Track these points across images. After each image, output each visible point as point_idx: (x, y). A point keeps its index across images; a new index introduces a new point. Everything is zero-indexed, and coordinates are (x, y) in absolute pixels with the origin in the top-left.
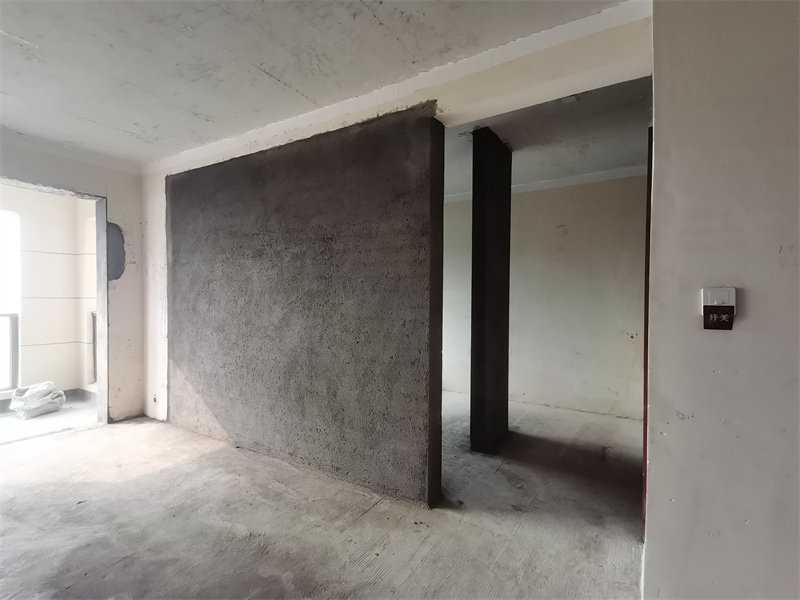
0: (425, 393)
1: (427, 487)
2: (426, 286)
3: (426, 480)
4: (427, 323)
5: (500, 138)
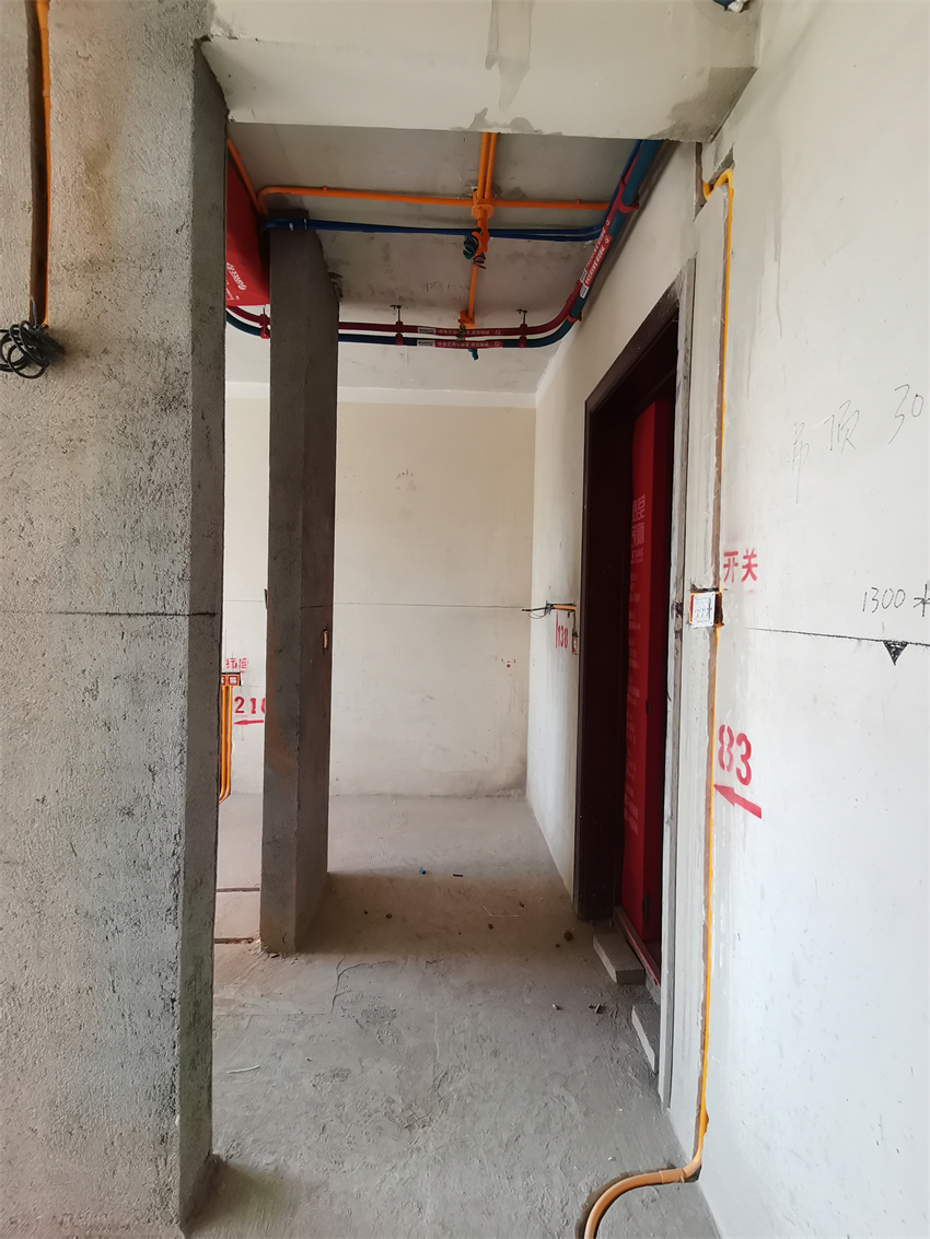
0: (168, 900)
1: (174, 1179)
2: (178, 568)
3: (174, 1157)
4: (184, 683)
5: (325, 256)
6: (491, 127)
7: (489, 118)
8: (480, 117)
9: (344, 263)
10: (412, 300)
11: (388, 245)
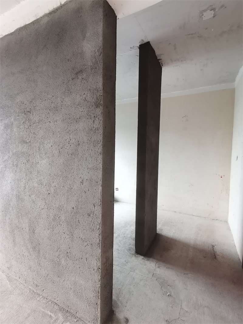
2: (100, 151)
3: (99, 309)
5: (156, 54)
9: (162, 54)
10: (185, 60)
11: (175, 44)
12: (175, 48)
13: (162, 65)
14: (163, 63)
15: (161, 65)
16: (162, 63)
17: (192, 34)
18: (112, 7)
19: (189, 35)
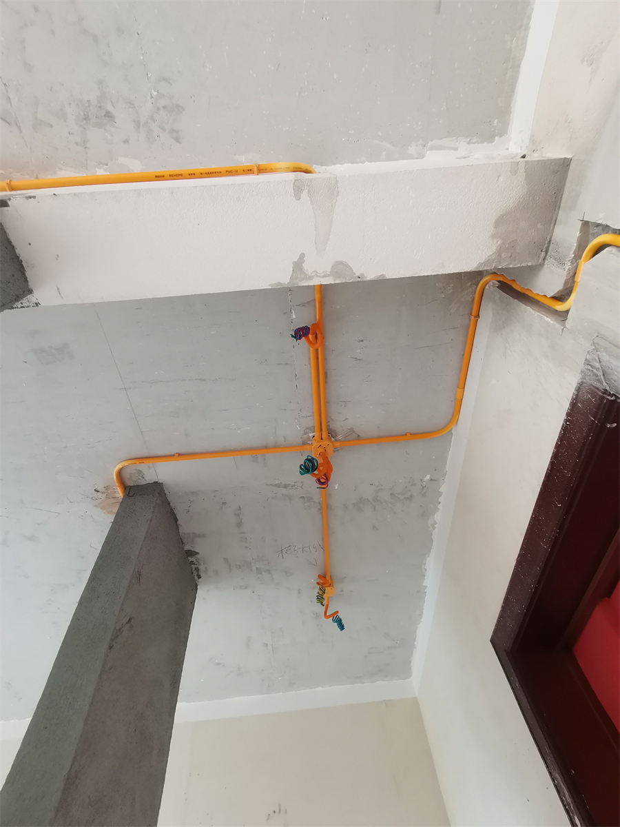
5: (181, 530)
6: (311, 278)
7: (308, 267)
8: (298, 266)
9: (200, 536)
10: (269, 571)
11: (240, 509)
12: (239, 524)
13: (199, 577)
14: (201, 567)
15: (195, 573)
16: (197, 569)
17: (286, 486)
18: (18, 252)
19: (278, 486)
